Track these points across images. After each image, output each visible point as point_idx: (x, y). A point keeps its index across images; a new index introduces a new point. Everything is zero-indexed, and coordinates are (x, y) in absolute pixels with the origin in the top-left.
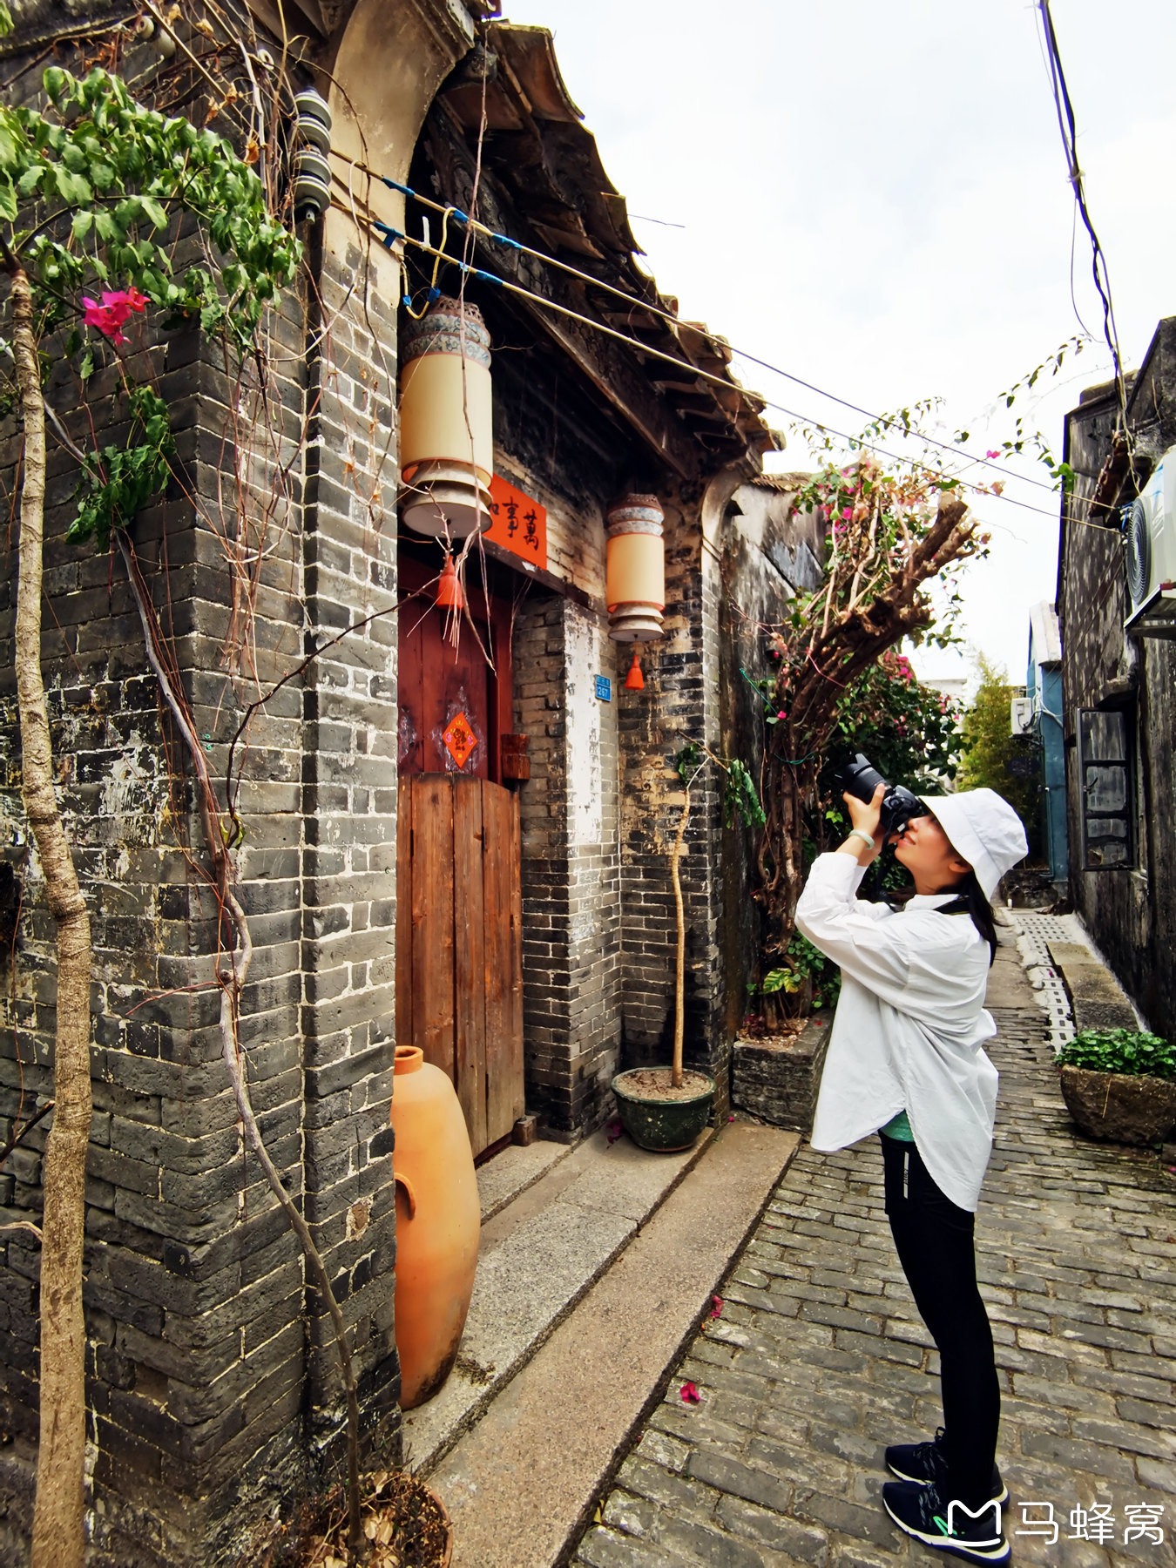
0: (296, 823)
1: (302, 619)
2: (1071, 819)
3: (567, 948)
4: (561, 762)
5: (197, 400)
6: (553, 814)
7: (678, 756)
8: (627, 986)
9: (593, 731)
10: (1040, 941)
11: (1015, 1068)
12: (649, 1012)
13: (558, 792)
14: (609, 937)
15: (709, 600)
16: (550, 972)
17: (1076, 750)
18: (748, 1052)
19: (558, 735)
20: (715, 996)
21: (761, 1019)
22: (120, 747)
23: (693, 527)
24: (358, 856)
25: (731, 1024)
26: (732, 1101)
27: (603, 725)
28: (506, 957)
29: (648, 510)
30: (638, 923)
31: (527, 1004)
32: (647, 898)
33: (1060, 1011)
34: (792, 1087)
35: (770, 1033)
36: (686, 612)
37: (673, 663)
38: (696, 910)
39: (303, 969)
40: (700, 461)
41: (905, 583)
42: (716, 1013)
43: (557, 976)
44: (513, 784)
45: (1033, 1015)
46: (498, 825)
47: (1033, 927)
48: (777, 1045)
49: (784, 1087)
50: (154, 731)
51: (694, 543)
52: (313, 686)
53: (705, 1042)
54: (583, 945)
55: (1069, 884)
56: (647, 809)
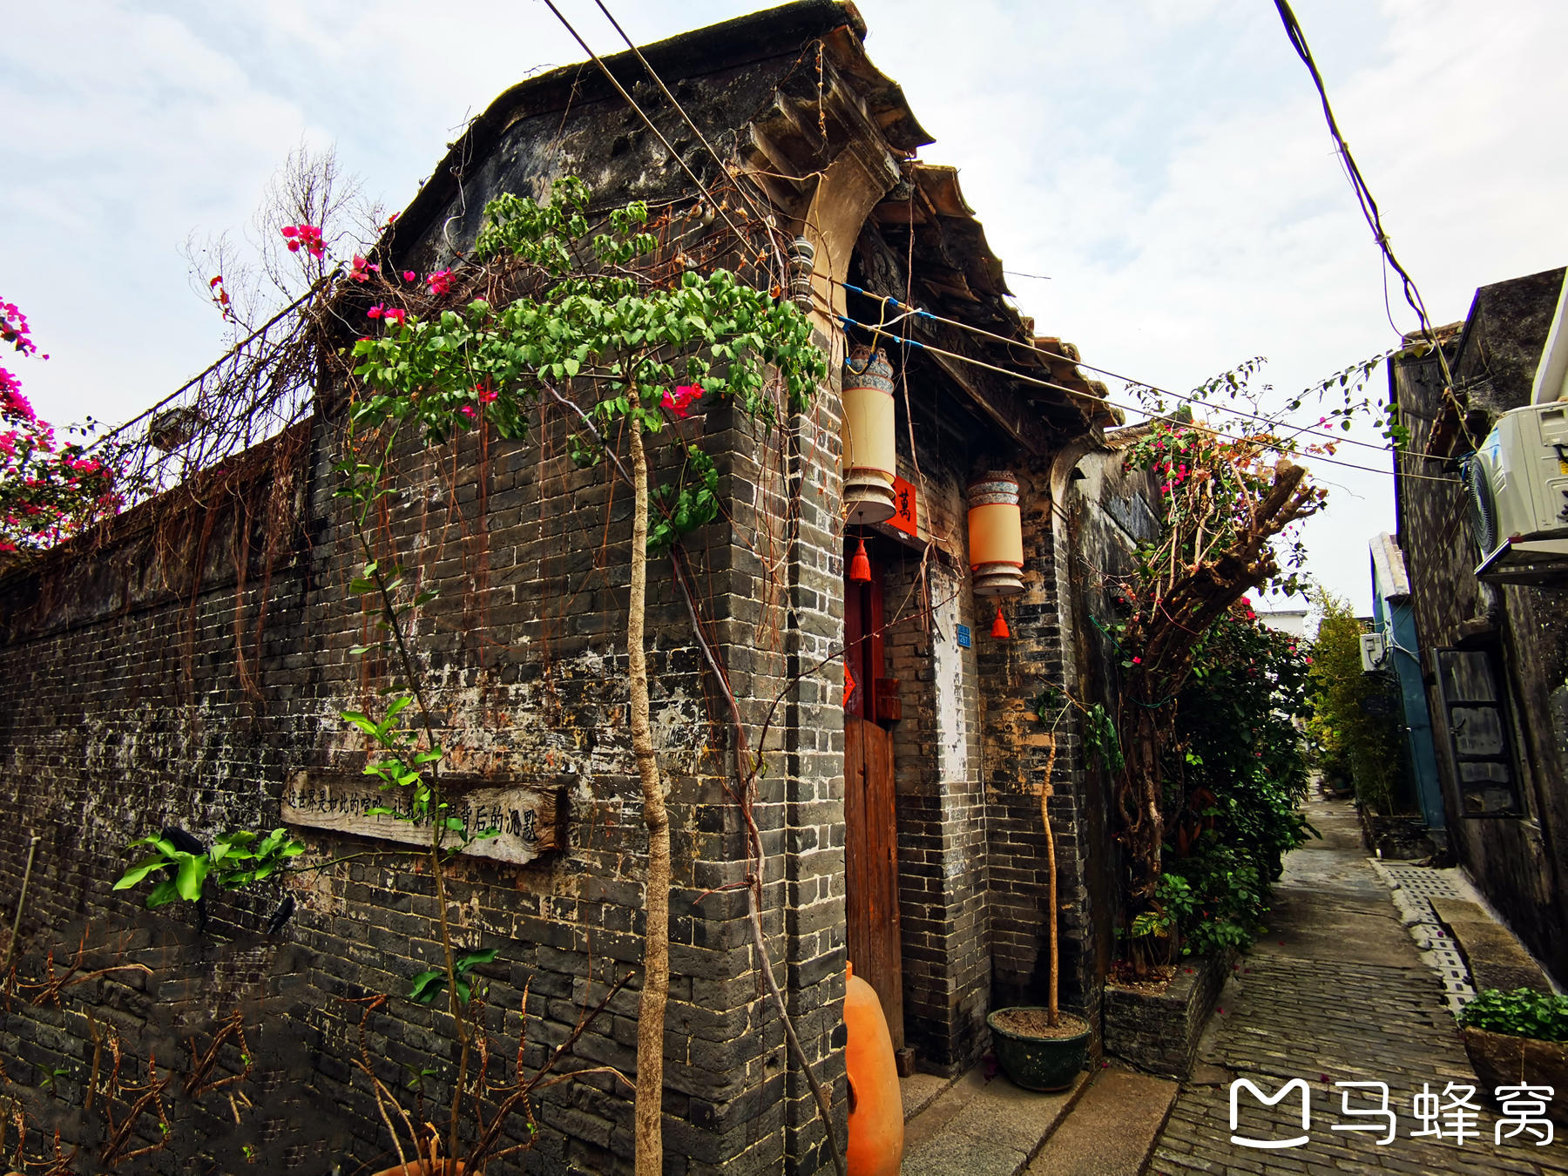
0: (783, 758)
1: (786, 602)
2: (1440, 763)
3: (942, 883)
4: (932, 705)
5: (732, 455)
6: (925, 752)
7: (1038, 700)
8: (995, 924)
9: (957, 675)
10: (1421, 898)
11: (1409, 1032)
12: (1019, 952)
13: (929, 731)
14: (978, 875)
15: (1060, 556)
16: (925, 906)
17: (1438, 688)
18: (1120, 996)
19: (928, 679)
20: (1085, 937)
21: (1129, 964)
22: (665, 700)
23: (1042, 493)
24: (822, 785)
25: (1099, 970)
26: (1104, 1047)
27: (965, 669)
28: (886, 889)
29: (1006, 484)
30: (1005, 862)
31: (904, 937)
32: (1013, 838)
33: (1455, 974)
34: (1166, 1033)
35: (1139, 978)
36: (1039, 568)
37: (1030, 613)
38: (1064, 851)
39: (787, 878)
40: (1048, 438)
41: (1250, 540)
42: (1087, 954)
43: (933, 909)
44: (887, 723)
45: (1423, 976)
46: (876, 763)
47: (1409, 881)
48: (1150, 991)
49: (1158, 1033)
50: (695, 688)
51: (1044, 507)
52: (796, 653)
53: (1078, 983)
54: (956, 881)
55: (1448, 834)
56: (1009, 750)
